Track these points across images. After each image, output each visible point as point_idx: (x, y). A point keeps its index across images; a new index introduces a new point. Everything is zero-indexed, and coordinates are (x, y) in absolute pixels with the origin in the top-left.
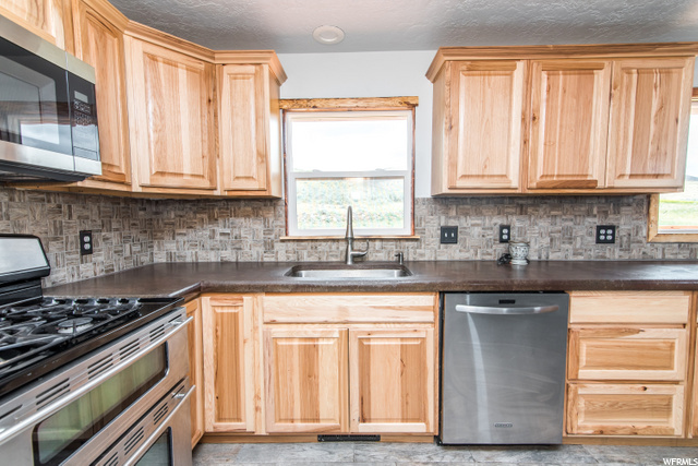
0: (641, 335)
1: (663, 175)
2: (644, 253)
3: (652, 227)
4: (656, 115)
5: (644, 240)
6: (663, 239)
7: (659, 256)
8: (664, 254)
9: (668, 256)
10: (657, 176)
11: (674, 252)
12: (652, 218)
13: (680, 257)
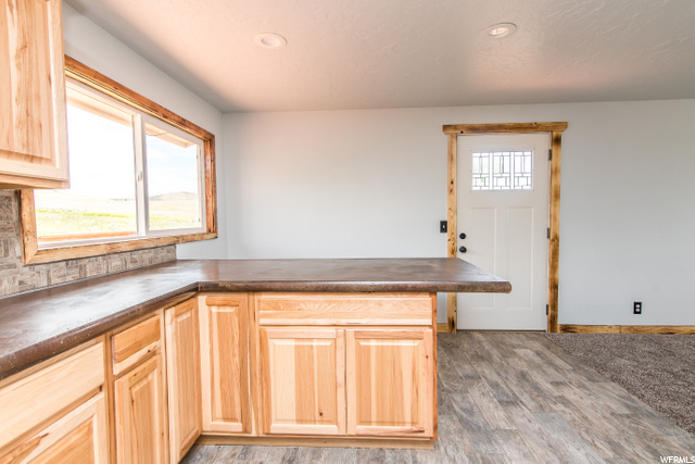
0: (45, 443)
1: (41, 159)
2: (21, 283)
3: (29, 240)
4: (17, 56)
5: (20, 264)
6: (46, 258)
7: (42, 283)
8: (49, 279)
9: (56, 281)
10: (32, 158)
11: (62, 273)
12: (27, 227)
13: (69, 279)
